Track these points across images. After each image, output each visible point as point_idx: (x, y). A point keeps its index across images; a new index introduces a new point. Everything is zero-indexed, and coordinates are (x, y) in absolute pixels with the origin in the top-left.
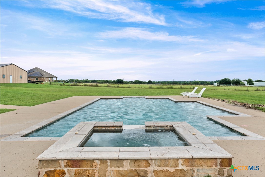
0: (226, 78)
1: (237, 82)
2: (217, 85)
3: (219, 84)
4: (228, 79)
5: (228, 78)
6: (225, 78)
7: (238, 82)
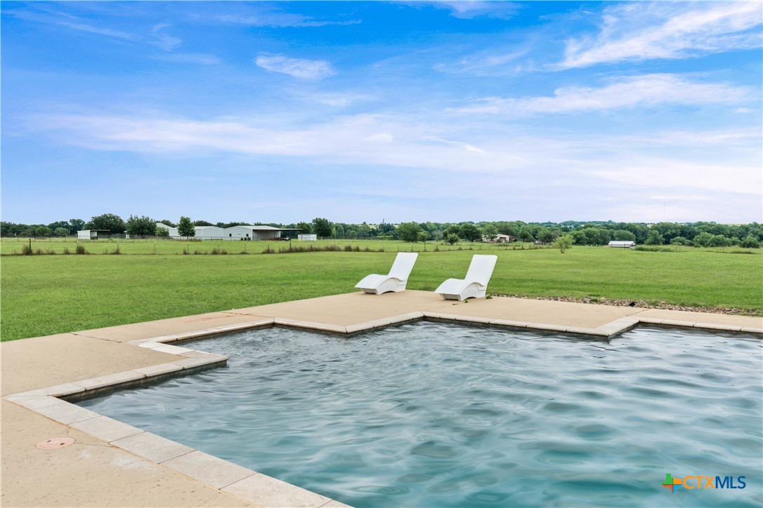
0: (107, 213)
1: (143, 229)
2: (92, 238)
3: (95, 234)
4: (114, 217)
5: (115, 214)
6: (105, 215)
7: (148, 228)
